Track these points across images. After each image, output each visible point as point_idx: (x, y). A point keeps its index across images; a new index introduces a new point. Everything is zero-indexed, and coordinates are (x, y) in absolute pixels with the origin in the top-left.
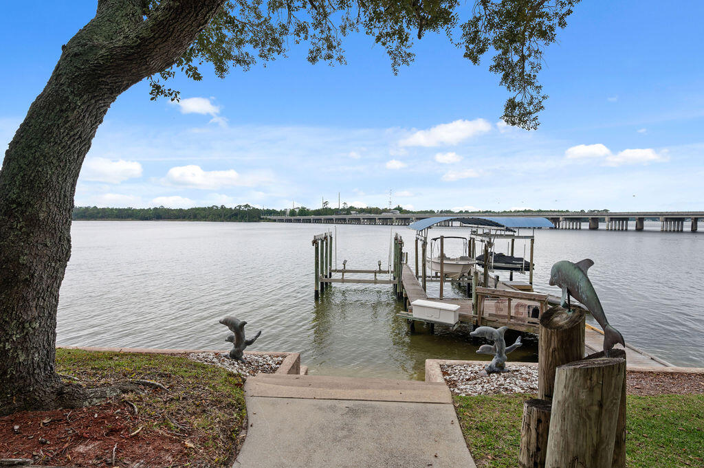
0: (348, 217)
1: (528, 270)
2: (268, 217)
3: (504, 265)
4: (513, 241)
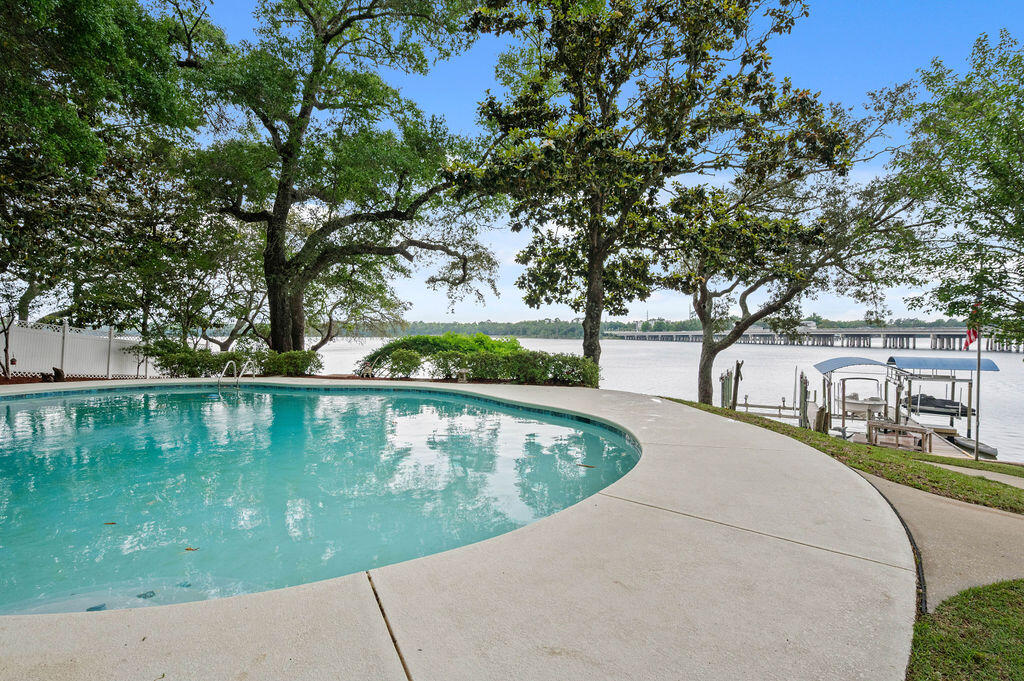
1: (966, 415)
2: (613, 332)
3: (933, 409)
4: (953, 384)
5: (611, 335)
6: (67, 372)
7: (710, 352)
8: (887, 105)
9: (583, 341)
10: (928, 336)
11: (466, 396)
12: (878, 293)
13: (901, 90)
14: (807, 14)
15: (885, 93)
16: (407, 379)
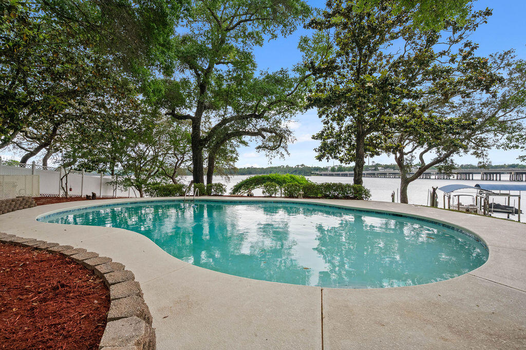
0: (376, 172)
1: (517, 213)
2: (316, 172)
3: (500, 210)
4: (509, 198)
5: (315, 174)
6: (98, 195)
7: (405, 183)
8: (499, 61)
9: (353, 178)
10: (480, 173)
11: (316, 205)
12: (485, 153)
13: (506, 54)
14: (486, 22)
15: (498, 56)
16: (271, 196)
